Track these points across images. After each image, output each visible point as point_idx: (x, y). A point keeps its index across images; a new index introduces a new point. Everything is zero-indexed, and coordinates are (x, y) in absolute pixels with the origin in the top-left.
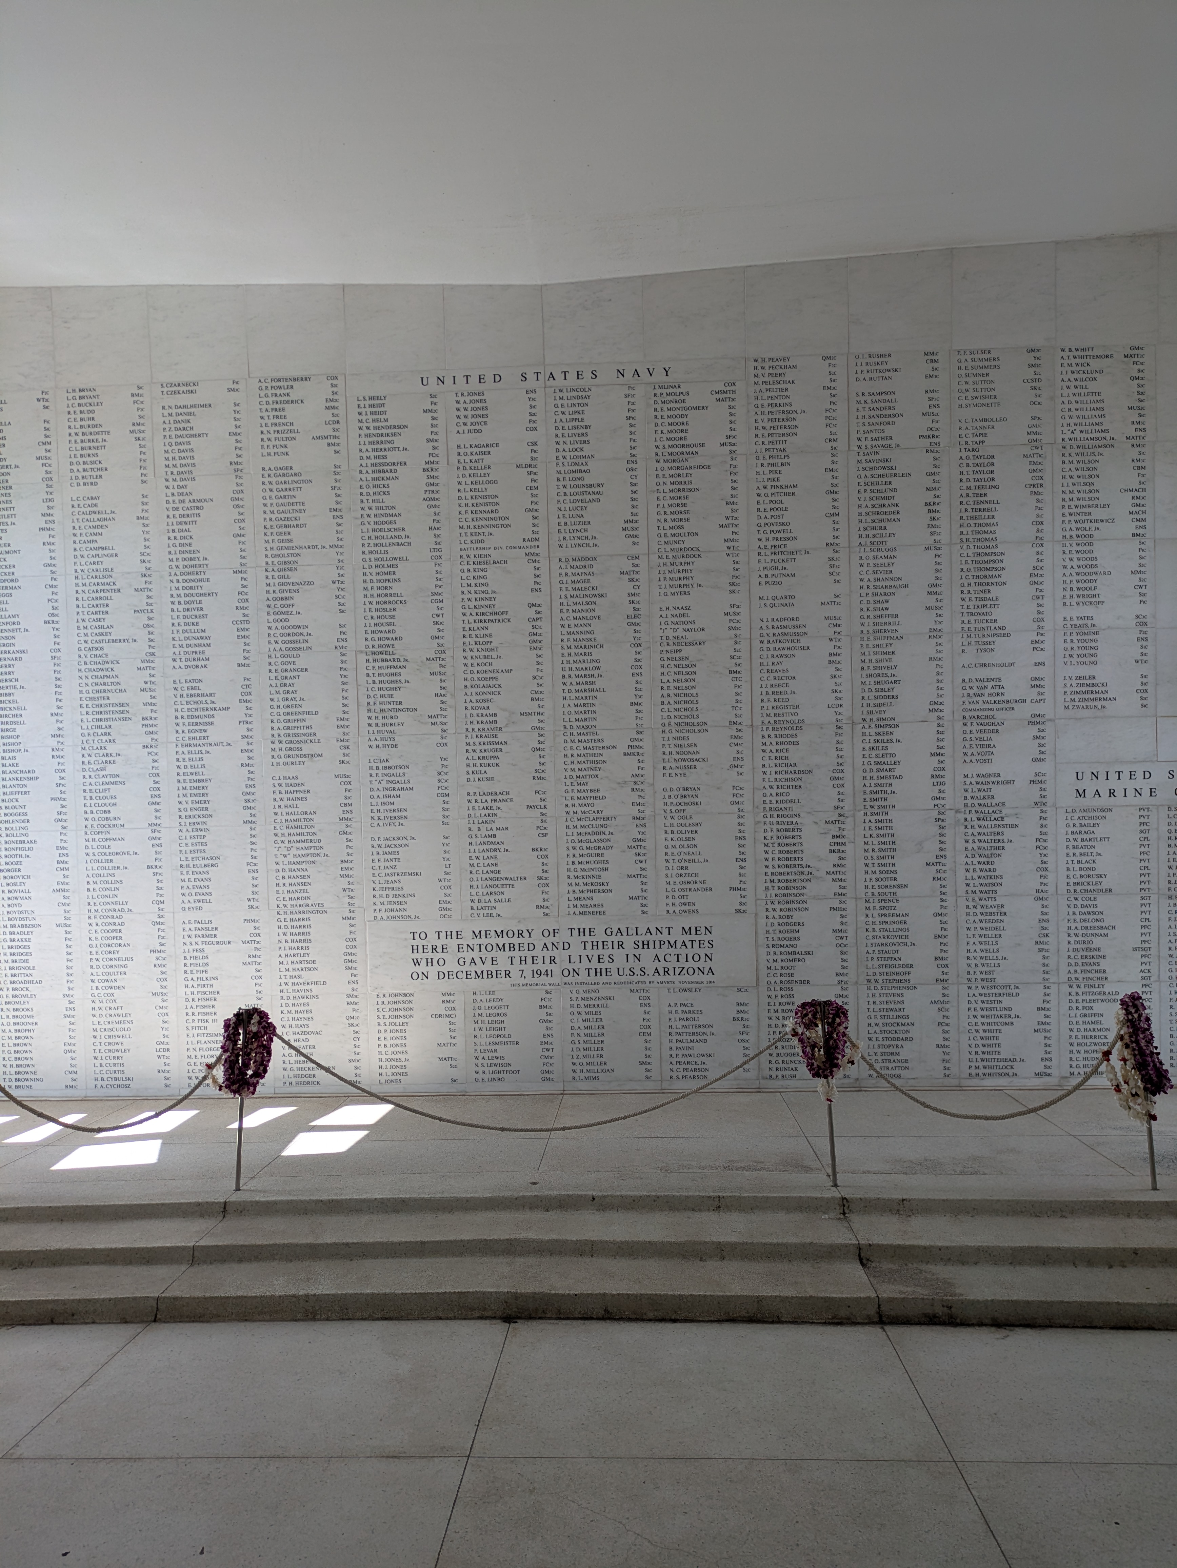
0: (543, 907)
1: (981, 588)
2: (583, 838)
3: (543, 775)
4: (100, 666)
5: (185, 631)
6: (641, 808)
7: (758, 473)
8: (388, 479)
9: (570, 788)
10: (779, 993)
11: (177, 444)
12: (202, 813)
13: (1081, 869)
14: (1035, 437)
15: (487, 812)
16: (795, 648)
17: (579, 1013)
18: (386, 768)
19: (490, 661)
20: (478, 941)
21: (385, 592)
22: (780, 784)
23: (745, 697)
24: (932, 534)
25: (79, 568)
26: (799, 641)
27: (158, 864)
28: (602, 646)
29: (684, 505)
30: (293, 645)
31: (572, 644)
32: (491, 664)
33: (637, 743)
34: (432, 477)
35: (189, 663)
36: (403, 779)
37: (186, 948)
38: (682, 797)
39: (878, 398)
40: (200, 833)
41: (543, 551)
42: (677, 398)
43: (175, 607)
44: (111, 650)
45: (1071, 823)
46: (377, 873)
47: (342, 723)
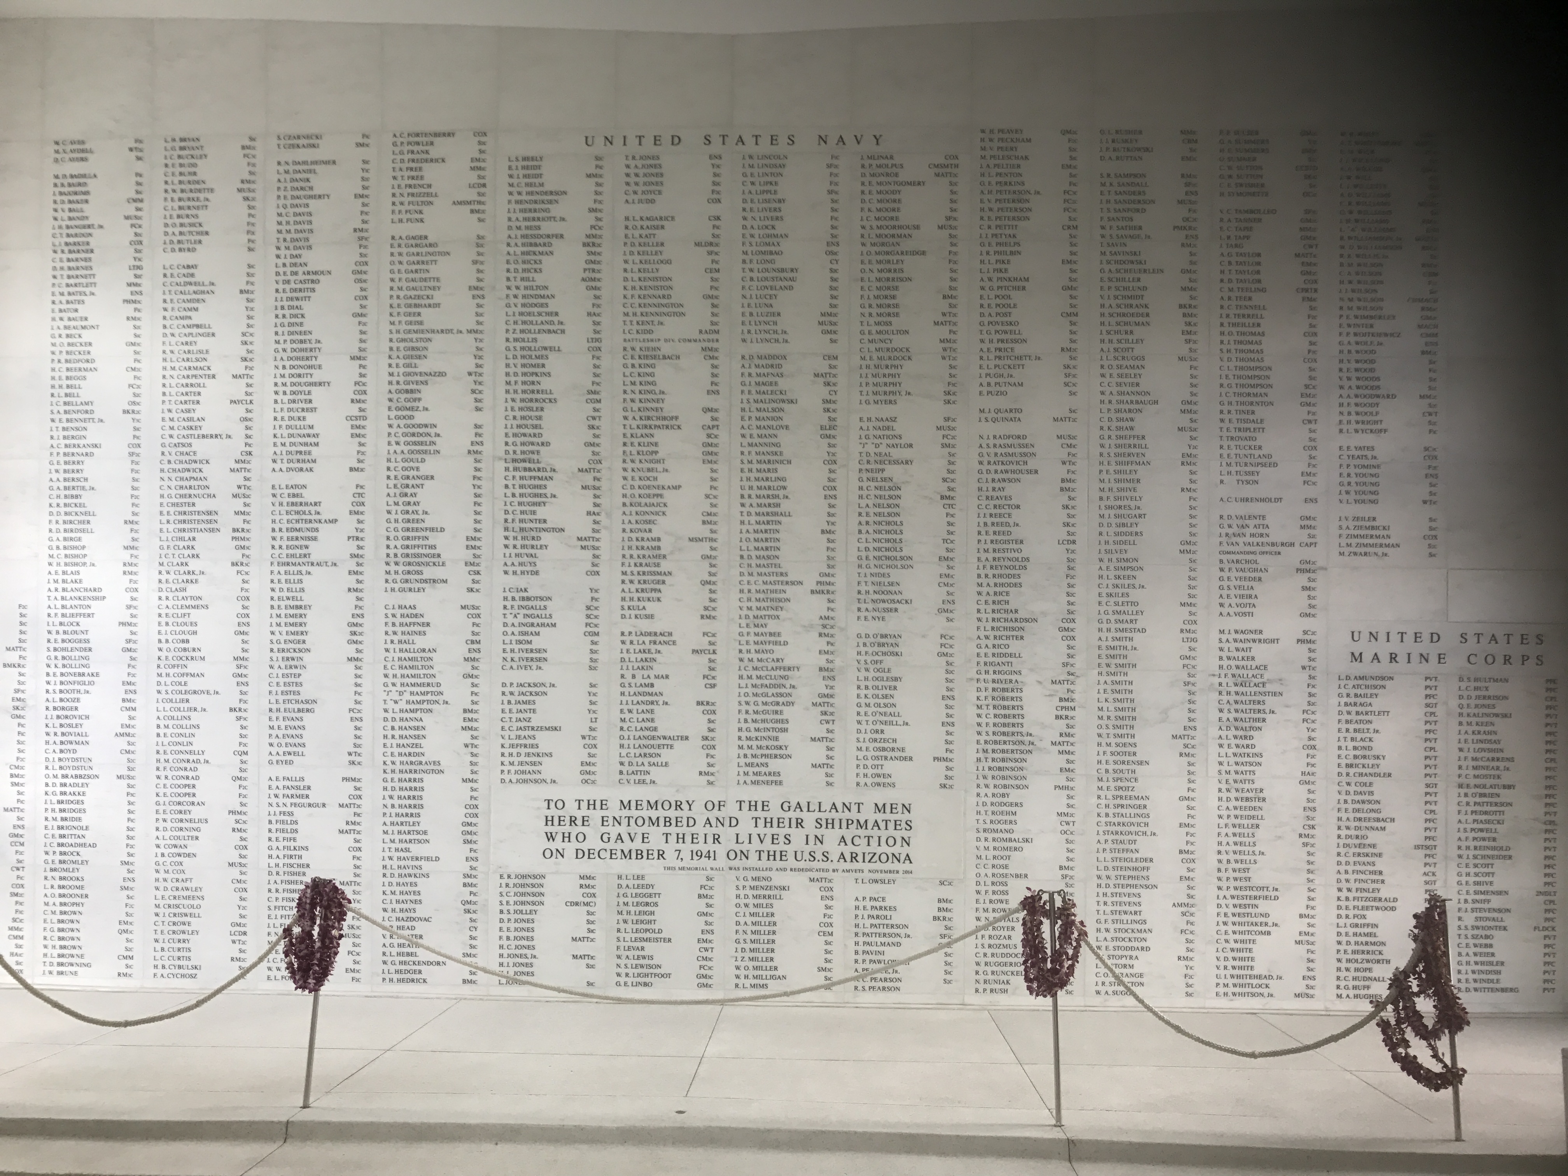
0: (707, 774)
1: (1246, 408)
2: (759, 691)
3: (713, 613)
4: (185, 466)
5: (289, 427)
6: (830, 657)
7: (982, 262)
8: (541, 253)
9: (745, 630)
10: (991, 888)
11: (293, 206)
12: (297, 646)
13: (1355, 748)
14: (1309, 233)
15: (644, 656)
16: (1021, 471)
17: (746, 905)
18: (523, 599)
19: (654, 474)
20: (626, 813)
21: (531, 387)
22: (998, 633)
23: (959, 528)
24: (1188, 341)
25: (167, 348)
26: (1026, 463)
27: (243, 706)
28: (789, 462)
29: (894, 297)
30: (418, 448)
31: (755, 458)
32: (656, 479)
33: (827, 579)
34: (594, 254)
35: (291, 465)
36: (543, 612)
37: (272, 810)
38: (879, 645)
39: (1126, 180)
40: (294, 671)
41: (722, 345)
42: (889, 171)
43: (279, 398)
44: (201, 447)
45: (1344, 692)
46: (507, 726)
47: (473, 543)
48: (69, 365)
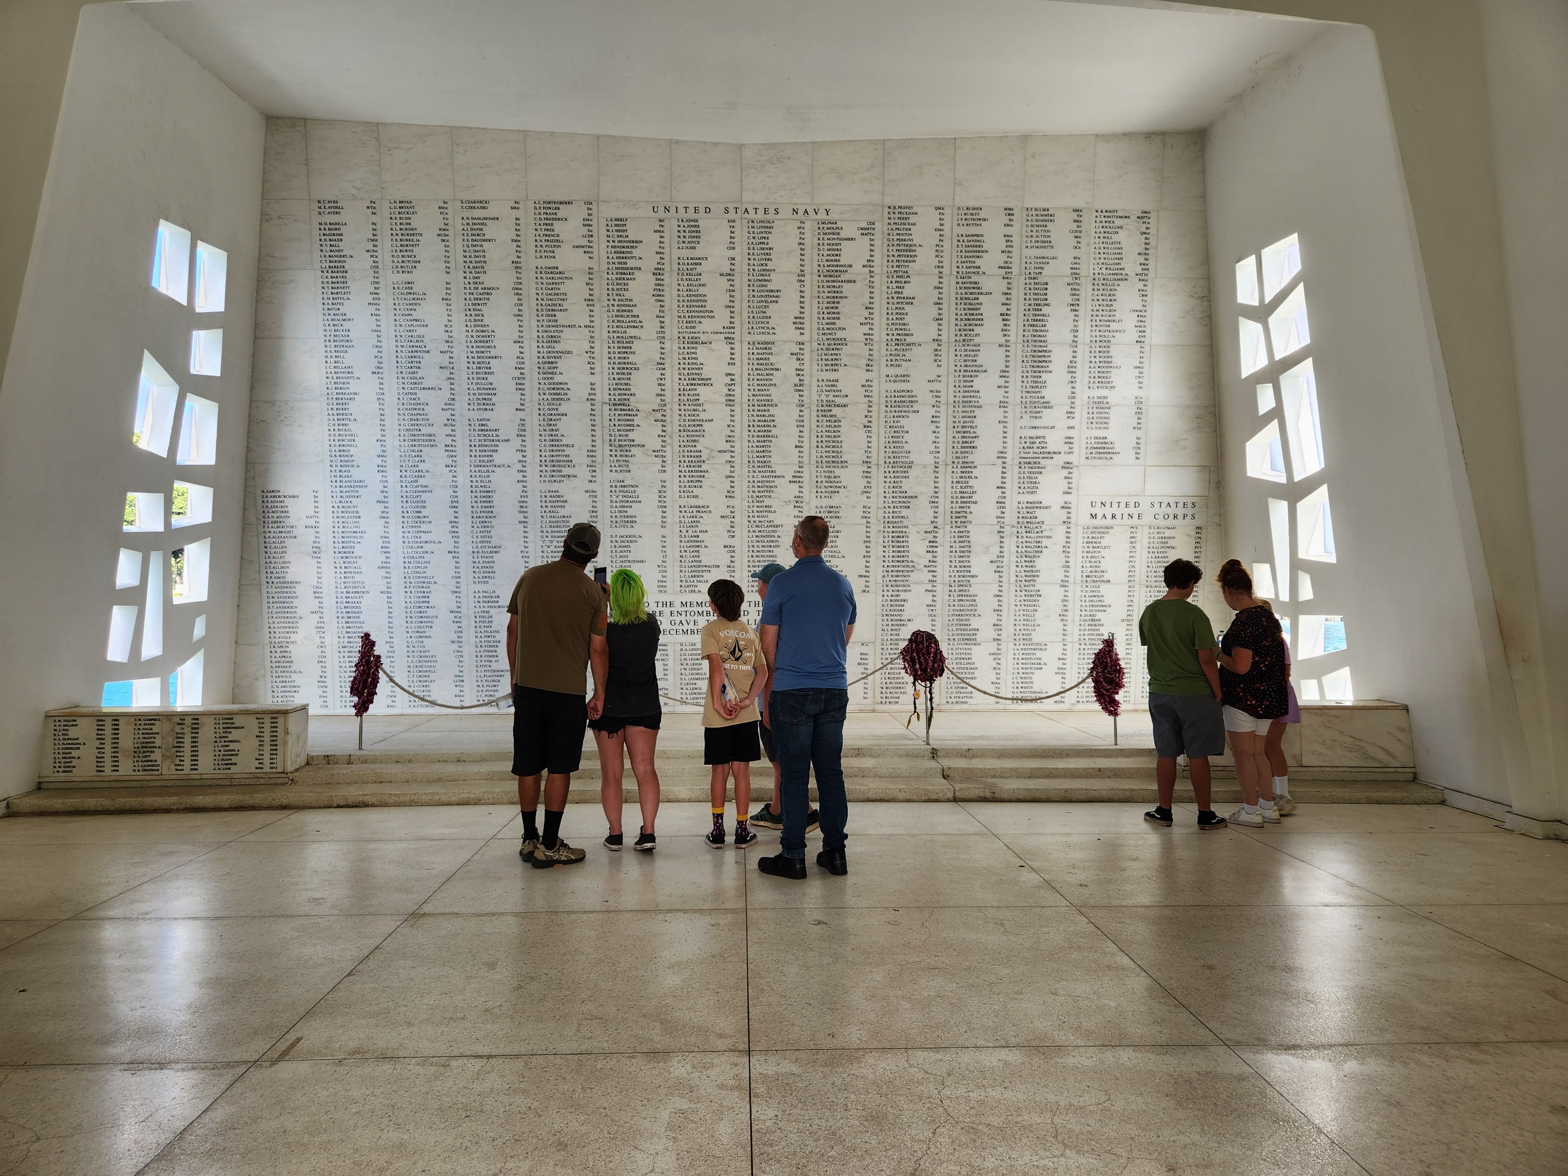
1: (1036, 374)
2: (760, 539)
3: (733, 495)
4: (414, 407)
5: (477, 384)
7: (888, 287)
8: (628, 279)
9: (751, 505)
10: (890, 647)
11: (473, 246)
12: (488, 515)
13: (1091, 567)
14: (1075, 271)
15: (693, 519)
16: (909, 411)
18: (622, 486)
19: (697, 413)
20: (684, 609)
21: (624, 361)
22: (895, 505)
23: (874, 445)
24: (1005, 335)
25: (398, 334)
26: (912, 407)
27: (456, 550)
28: (776, 405)
29: (837, 308)
30: (557, 397)
31: (756, 403)
32: (698, 415)
33: (799, 474)
34: (659, 280)
35: (480, 407)
36: (634, 494)
37: (476, 610)
39: (972, 238)
41: (737, 336)
42: (834, 231)
43: (470, 366)
44: (423, 395)
45: (1086, 536)
46: (614, 560)
47: (591, 454)
48: (336, 344)
